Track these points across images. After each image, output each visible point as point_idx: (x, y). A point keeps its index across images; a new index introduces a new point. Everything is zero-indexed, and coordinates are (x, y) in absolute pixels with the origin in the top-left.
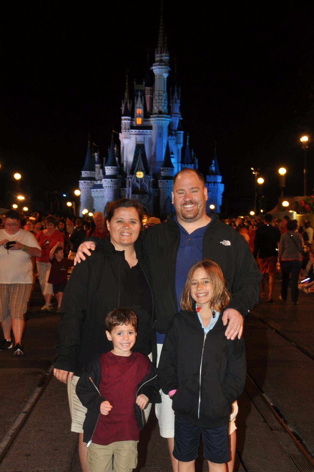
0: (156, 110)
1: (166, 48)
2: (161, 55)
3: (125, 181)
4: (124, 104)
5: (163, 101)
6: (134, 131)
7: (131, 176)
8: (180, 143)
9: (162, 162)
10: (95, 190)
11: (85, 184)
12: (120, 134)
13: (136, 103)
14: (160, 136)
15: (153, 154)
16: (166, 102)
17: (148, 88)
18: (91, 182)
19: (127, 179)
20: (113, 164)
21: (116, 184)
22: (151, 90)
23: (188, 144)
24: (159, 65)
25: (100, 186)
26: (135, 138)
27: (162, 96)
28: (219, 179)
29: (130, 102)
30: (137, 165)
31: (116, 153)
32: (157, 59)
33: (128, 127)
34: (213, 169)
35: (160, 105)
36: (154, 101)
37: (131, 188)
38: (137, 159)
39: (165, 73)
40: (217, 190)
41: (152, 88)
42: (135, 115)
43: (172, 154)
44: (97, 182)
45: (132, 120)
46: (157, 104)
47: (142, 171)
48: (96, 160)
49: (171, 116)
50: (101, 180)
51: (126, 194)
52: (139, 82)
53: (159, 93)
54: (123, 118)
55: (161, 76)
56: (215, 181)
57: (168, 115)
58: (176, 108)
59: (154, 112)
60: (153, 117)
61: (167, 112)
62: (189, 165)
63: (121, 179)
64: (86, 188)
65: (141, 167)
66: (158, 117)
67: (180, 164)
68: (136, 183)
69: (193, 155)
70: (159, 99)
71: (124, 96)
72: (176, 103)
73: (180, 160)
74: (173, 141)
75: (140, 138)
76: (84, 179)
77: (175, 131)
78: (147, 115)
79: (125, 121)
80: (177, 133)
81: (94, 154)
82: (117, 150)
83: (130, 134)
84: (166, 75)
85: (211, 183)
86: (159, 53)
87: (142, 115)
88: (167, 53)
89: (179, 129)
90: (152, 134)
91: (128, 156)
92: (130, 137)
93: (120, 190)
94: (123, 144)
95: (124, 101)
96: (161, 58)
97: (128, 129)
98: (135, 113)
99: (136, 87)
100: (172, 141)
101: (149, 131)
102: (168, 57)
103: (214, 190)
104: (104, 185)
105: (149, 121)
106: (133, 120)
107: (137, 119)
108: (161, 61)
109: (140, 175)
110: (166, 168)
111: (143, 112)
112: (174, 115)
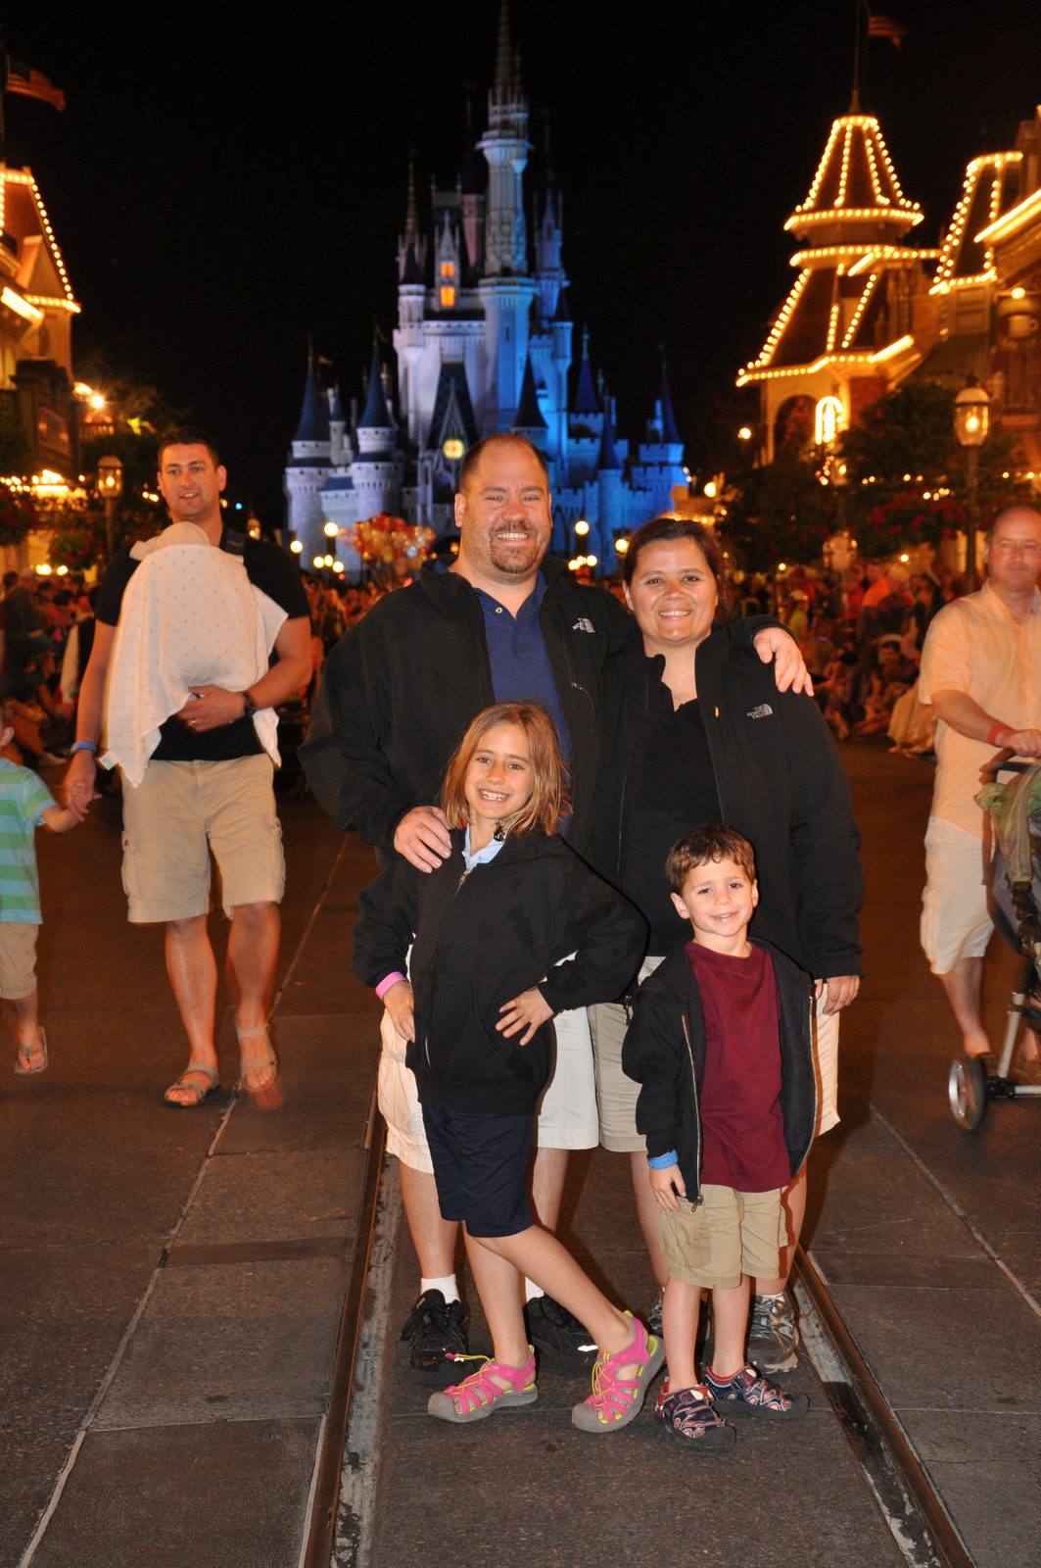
0: (493, 263)
1: (517, 88)
2: (505, 107)
3: (415, 468)
4: (404, 246)
5: (513, 238)
6: (433, 324)
7: (428, 453)
8: (564, 357)
9: (513, 410)
10: (331, 494)
11: (303, 477)
12: (395, 333)
13: (439, 246)
14: (508, 338)
15: (488, 387)
16: (522, 240)
17: (472, 198)
18: (320, 473)
19: (419, 464)
20: (380, 421)
21: (389, 475)
22: (478, 203)
23: (585, 356)
24: (500, 137)
25: (346, 483)
26: (437, 346)
27: (509, 223)
28: (676, 453)
29: (421, 240)
30: (445, 422)
31: (385, 388)
32: (494, 119)
33: (418, 313)
34: (658, 425)
35: (505, 248)
36: (489, 240)
37: (430, 488)
38: (446, 405)
39: (518, 157)
40: (669, 487)
41: (481, 198)
42: (437, 280)
43: (542, 386)
44: (336, 472)
45: (428, 295)
46: (498, 247)
47: (460, 438)
48: (332, 409)
49: (538, 279)
50: (347, 465)
51: (416, 503)
52: (447, 186)
53: (501, 217)
54: (403, 288)
55: (506, 166)
56: (662, 459)
57: (528, 276)
58: (552, 253)
59: (488, 271)
60: (486, 285)
61: (524, 268)
62: (591, 416)
63: (400, 460)
64: (305, 489)
65: (455, 427)
66: (499, 284)
67: (564, 415)
68: (445, 473)
69: (601, 387)
70: (503, 234)
71: (405, 224)
72: (550, 237)
73: (564, 403)
74: (545, 351)
75: (452, 346)
76: (300, 463)
77: (551, 320)
78: (469, 278)
79: (409, 298)
80: (556, 328)
81: (326, 390)
82: (388, 380)
83: (425, 335)
84: (519, 166)
85: (651, 465)
86: (499, 101)
87: (457, 281)
88: (522, 101)
89: (560, 316)
90: (484, 332)
91: (421, 396)
92: (425, 342)
93: (400, 494)
94: (404, 362)
95: (404, 240)
96: (505, 117)
97: (419, 321)
98: (437, 272)
99: (438, 199)
100: (540, 351)
101: (475, 324)
102: (524, 112)
103: (662, 487)
104: (355, 481)
105: (476, 295)
106: (432, 295)
107: (443, 291)
108: (505, 125)
109: (454, 449)
110: (526, 429)
111: (458, 272)
112: (544, 274)
